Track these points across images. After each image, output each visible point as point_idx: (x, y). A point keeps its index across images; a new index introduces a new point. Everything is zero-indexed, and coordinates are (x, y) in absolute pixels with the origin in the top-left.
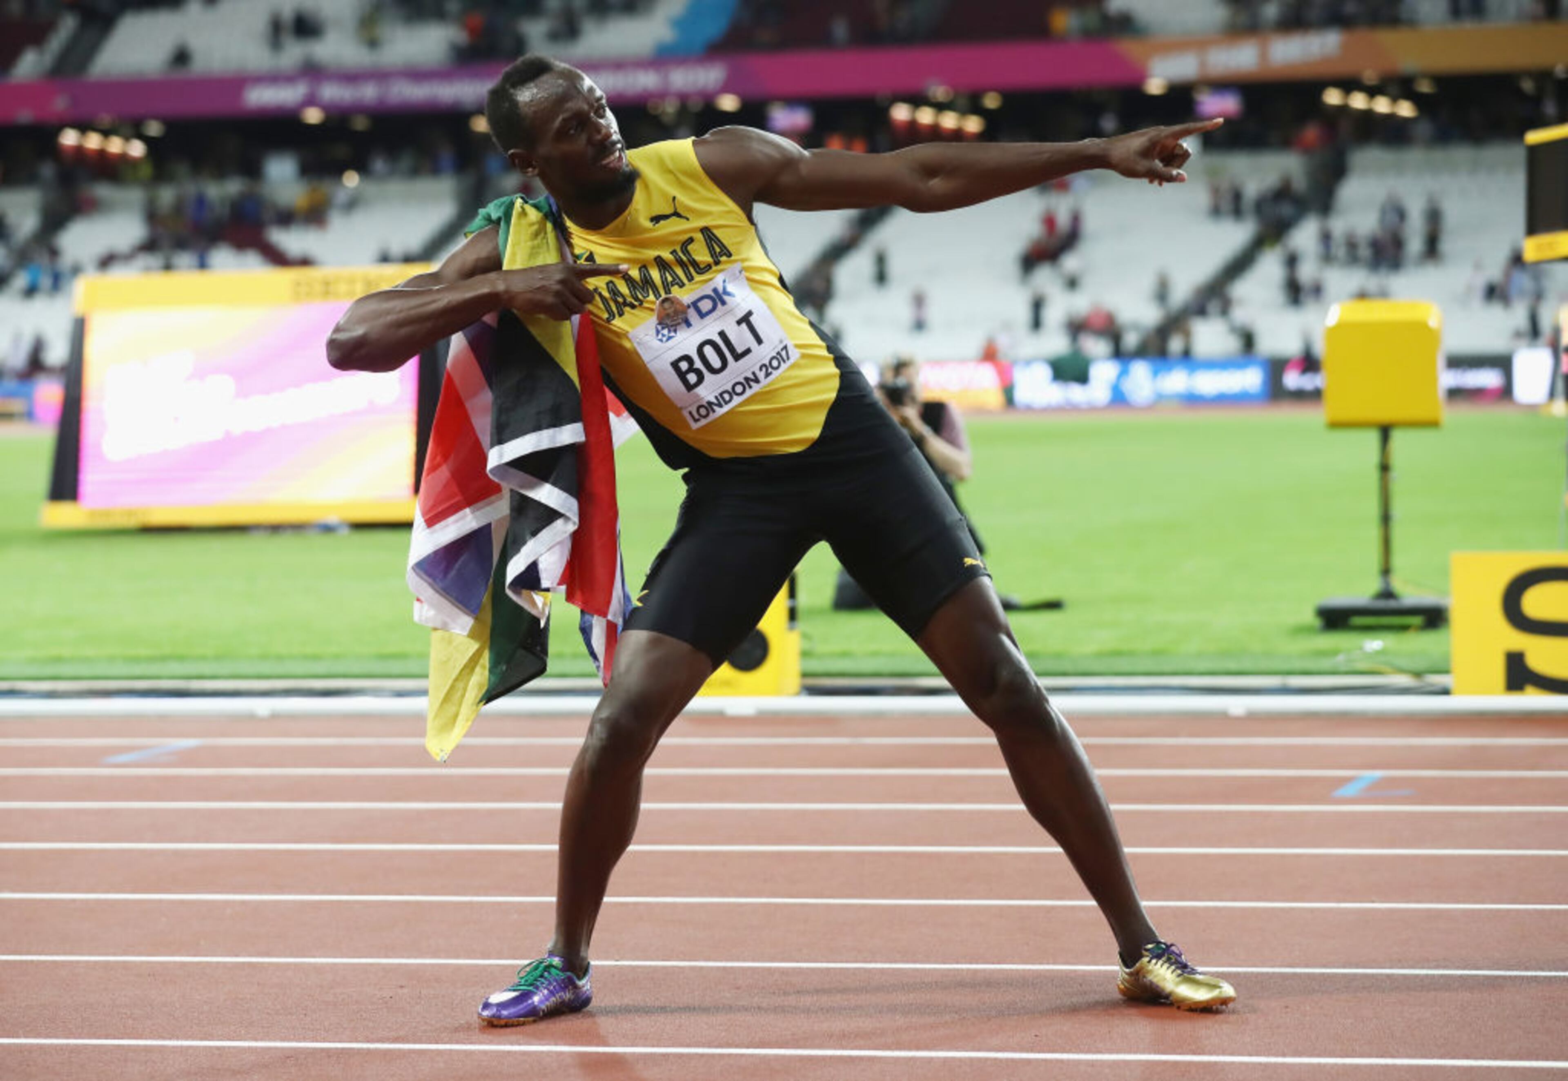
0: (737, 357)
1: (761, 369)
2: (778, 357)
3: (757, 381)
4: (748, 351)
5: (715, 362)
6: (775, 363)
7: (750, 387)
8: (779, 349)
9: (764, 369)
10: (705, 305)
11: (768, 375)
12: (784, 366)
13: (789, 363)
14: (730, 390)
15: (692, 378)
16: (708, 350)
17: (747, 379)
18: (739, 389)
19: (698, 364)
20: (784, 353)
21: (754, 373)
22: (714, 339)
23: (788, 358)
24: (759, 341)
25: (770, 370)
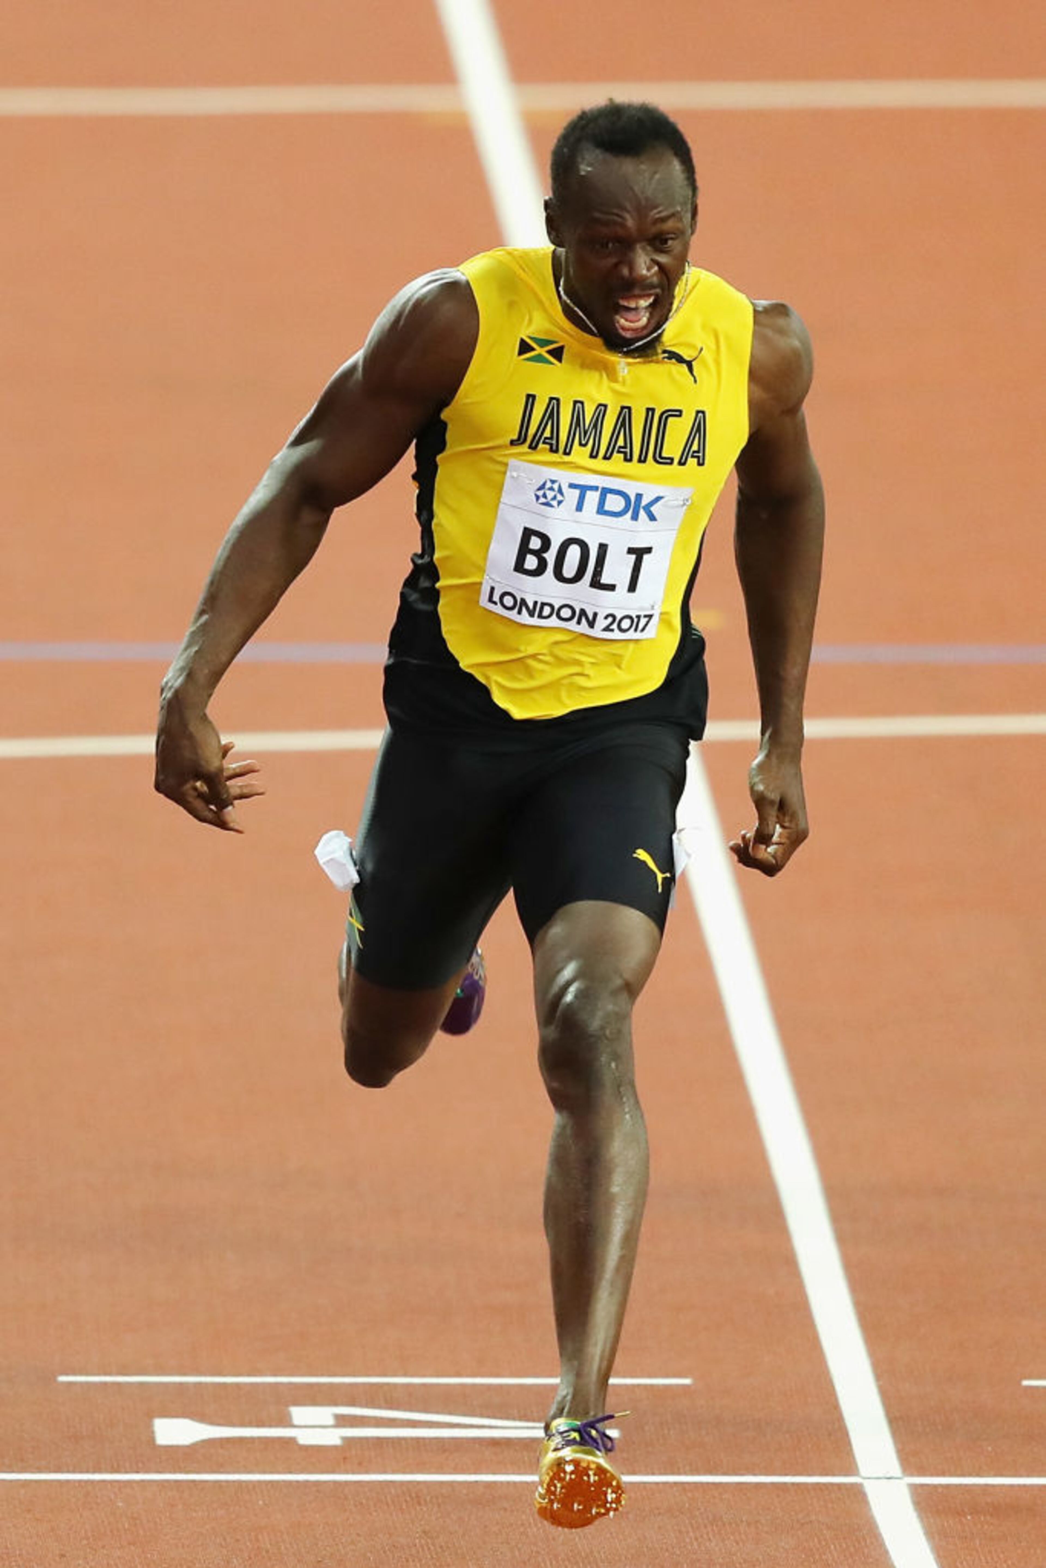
0: (596, 584)
1: (606, 618)
2: (636, 620)
3: (591, 624)
4: (612, 588)
5: (570, 568)
6: (626, 624)
7: (579, 622)
8: (642, 613)
9: (610, 619)
10: (614, 503)
11: (607, 629)
12: (631, 635)
13: (638, 635)
14: (556, 607)
15: (531, 562)
16: (574, 552)
17: (583, 612)
18: (566, 613)
19: (551, 556)
20: (643, 621)
21: (595, 615)
22: (590, 545)
23: (643, 630)
24: (632, 588)
25: (615, 626)
